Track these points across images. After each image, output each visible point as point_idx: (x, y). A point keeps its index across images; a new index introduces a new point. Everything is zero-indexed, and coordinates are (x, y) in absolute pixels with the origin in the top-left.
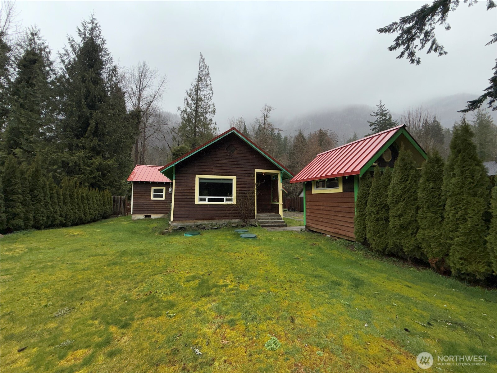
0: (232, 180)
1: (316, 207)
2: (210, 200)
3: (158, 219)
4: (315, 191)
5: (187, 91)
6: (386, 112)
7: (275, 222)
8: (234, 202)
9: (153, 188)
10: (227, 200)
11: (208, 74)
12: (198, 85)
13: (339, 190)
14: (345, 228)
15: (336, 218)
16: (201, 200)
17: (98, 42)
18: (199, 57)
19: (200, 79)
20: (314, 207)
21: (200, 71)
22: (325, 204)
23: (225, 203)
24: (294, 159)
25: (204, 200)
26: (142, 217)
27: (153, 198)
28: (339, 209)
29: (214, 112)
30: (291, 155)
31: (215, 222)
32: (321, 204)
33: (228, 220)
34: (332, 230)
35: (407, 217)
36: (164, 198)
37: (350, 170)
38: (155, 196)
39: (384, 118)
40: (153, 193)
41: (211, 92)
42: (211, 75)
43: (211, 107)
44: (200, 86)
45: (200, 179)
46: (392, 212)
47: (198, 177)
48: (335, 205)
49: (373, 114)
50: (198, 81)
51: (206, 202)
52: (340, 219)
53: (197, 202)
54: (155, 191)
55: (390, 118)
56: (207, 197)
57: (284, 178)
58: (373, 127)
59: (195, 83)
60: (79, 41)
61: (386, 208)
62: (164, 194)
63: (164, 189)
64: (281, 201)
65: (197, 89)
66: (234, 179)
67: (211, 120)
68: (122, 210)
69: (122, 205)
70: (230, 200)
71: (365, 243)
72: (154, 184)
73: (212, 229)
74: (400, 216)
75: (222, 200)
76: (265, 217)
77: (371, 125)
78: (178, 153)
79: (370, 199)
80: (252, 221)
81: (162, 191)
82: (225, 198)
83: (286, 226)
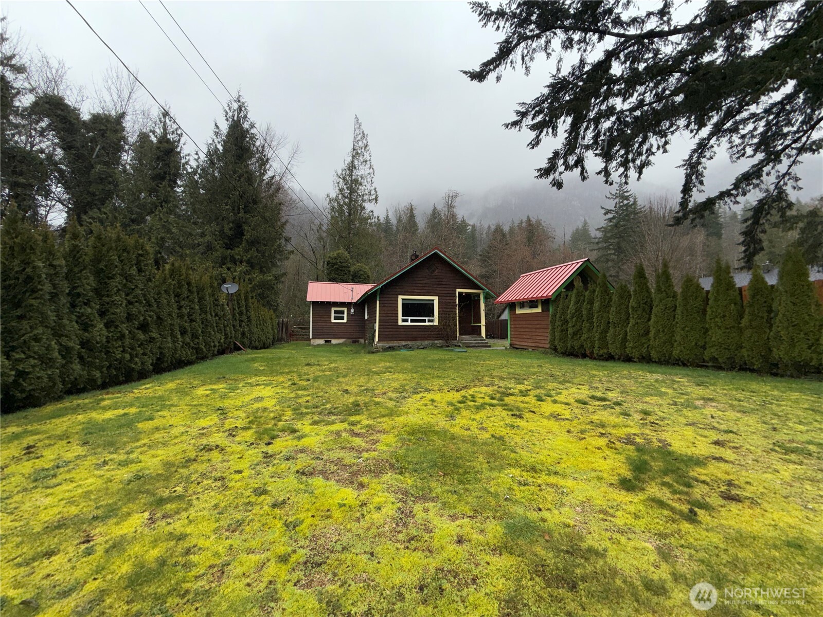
0: (433, 300)
1: (520, 326)
2: (412, 321)
3: (339, 344)
4: (519, 311)
5: (336, 172)
6: (628, 194)
7: (479, 343)
8: (436, 323)
9: (333, 309)
10: (429, 321)
11: (366, 146)
12: (352, 162)
13: (539, 310)
14: (543, 341)
15: (536, 334)
16: (404, 321)
17: (246, 126)
18: (353, 120)
19: (356, 154)
20: (517, 326)
21: (356, 141)
22: (528, 322)
23: (427, 324)
24: (491, 265)
25: (407, 321)
26: (322, 342)
27: (333, 321)
28: (538, 326)
29: (376, 199)
30: (485, 259)
31: (418, 343)
32: (524, 322)
33: (431, 342)
34: (533, 345)
35: (578, 327)
36: (345, 321)
37: (545, 295)
38: (336, 318)
39: (625, 202)
40: (333, 315)
41: (371, 170)
42: (370, 147)
43: (373, 192)
44: (356, 163)
45: (403, 300)
46: (570, 325)
47: (400, 297)
48: (536, 322)
49: (609, 195)
50: (353, 157)
51: (409, 323)
52: (540, 334)
53: (400, 323)
54: (336, 312)
55: (635, 203)
56: (409, 318)
57: (486, 298)
58: (610, 216)
59: (349, 159)
60: (224, 127)
61: (567, 322)
62: (345, 315)
63: (345, 310)
64: (483, 322)
65: (352, 167)
66: (436, 299)
67: (372, 212)
68: (284, 336)
69: (284, 330)
70: (432, 321)
71: (555, 349)
72: (336, 304)
73: (418, 348)
74: (573, 326)
75: (424, 321)
76: (467, 338)
77: (605, 214)
78: (334, 261)
79: (558, 315)
80: (455, 342)
81: (343, 312)
82: (427, 318)
83: (490, 346)
